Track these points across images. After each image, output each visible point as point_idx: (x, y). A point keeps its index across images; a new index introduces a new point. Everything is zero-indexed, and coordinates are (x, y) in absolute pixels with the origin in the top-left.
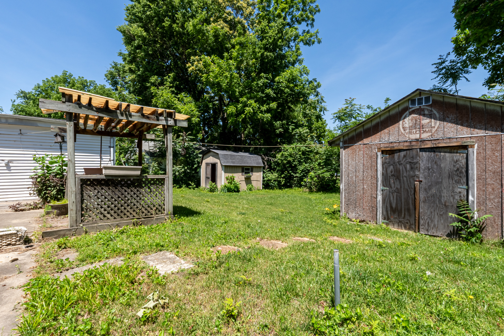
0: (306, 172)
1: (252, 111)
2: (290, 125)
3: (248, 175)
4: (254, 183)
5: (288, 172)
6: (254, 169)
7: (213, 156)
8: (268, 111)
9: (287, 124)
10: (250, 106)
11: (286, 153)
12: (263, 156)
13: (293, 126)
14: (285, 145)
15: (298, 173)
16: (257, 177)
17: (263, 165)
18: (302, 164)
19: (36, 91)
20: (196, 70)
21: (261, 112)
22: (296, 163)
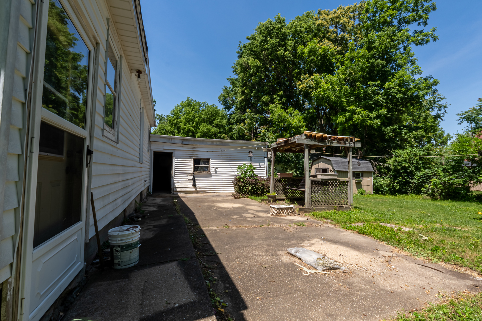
0: (427, 179)
1: (361, 118)
2: (402, 129)
3: (359, 180)
4: (365, 188)
5: (403, 178)
6: (364, 175)
7: (323, 162)
8: (377, 117)
9: (399, 129)
10: (359, 114)
11: (400, 159)
12: (372, 161)
13: (407, 130)
14: (396, 151)
15: (415, 179)
16: (368, 182)
17: (373, 171)
18: (420, 170)
19: (172, 114)
20: (307, 87)
21: (370, 119)
22: (412, 168)
